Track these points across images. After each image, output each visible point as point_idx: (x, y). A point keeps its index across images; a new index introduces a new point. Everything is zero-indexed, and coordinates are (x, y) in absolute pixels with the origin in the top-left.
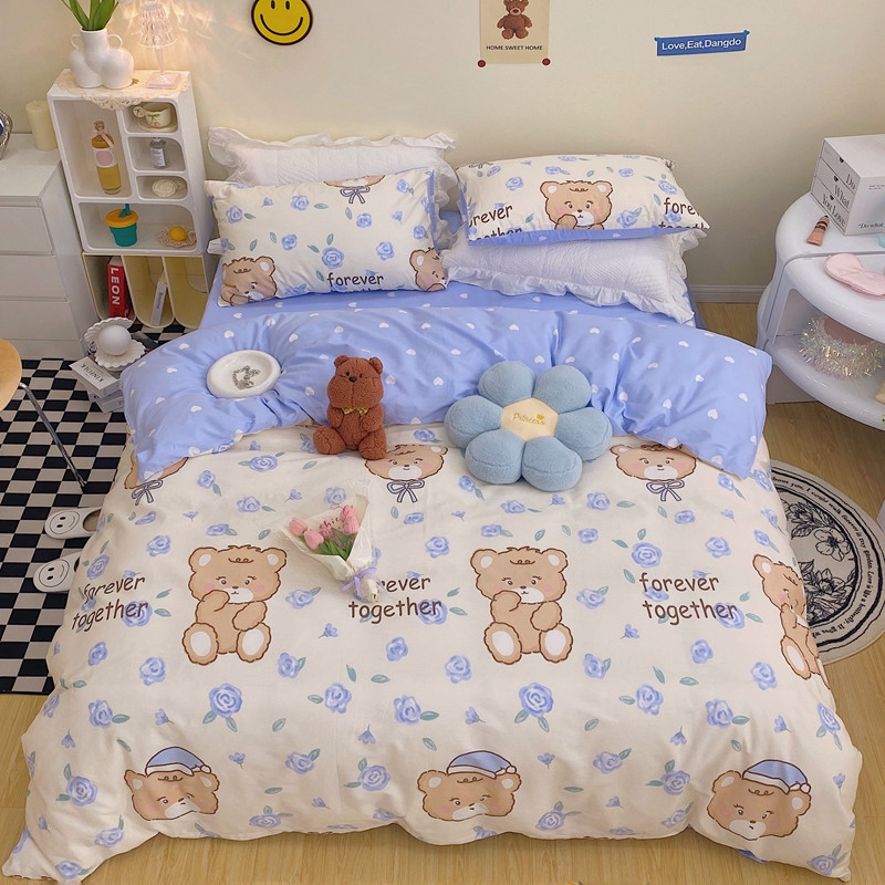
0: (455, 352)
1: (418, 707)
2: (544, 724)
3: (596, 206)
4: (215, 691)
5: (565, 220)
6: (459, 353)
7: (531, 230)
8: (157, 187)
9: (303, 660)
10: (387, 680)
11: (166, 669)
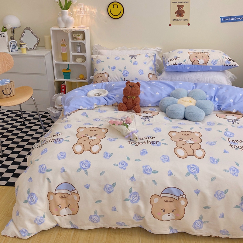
0: (162, 88)
1: (151, 168)
2: (196, 178)
3: (205, 58)
4: (82, 162)
5: (195, 62)
6: (163, 88)
7: (185, 64)
8: (77, 60)
9: (112, 154)
10: (140, 160)
11: (66, 156)
